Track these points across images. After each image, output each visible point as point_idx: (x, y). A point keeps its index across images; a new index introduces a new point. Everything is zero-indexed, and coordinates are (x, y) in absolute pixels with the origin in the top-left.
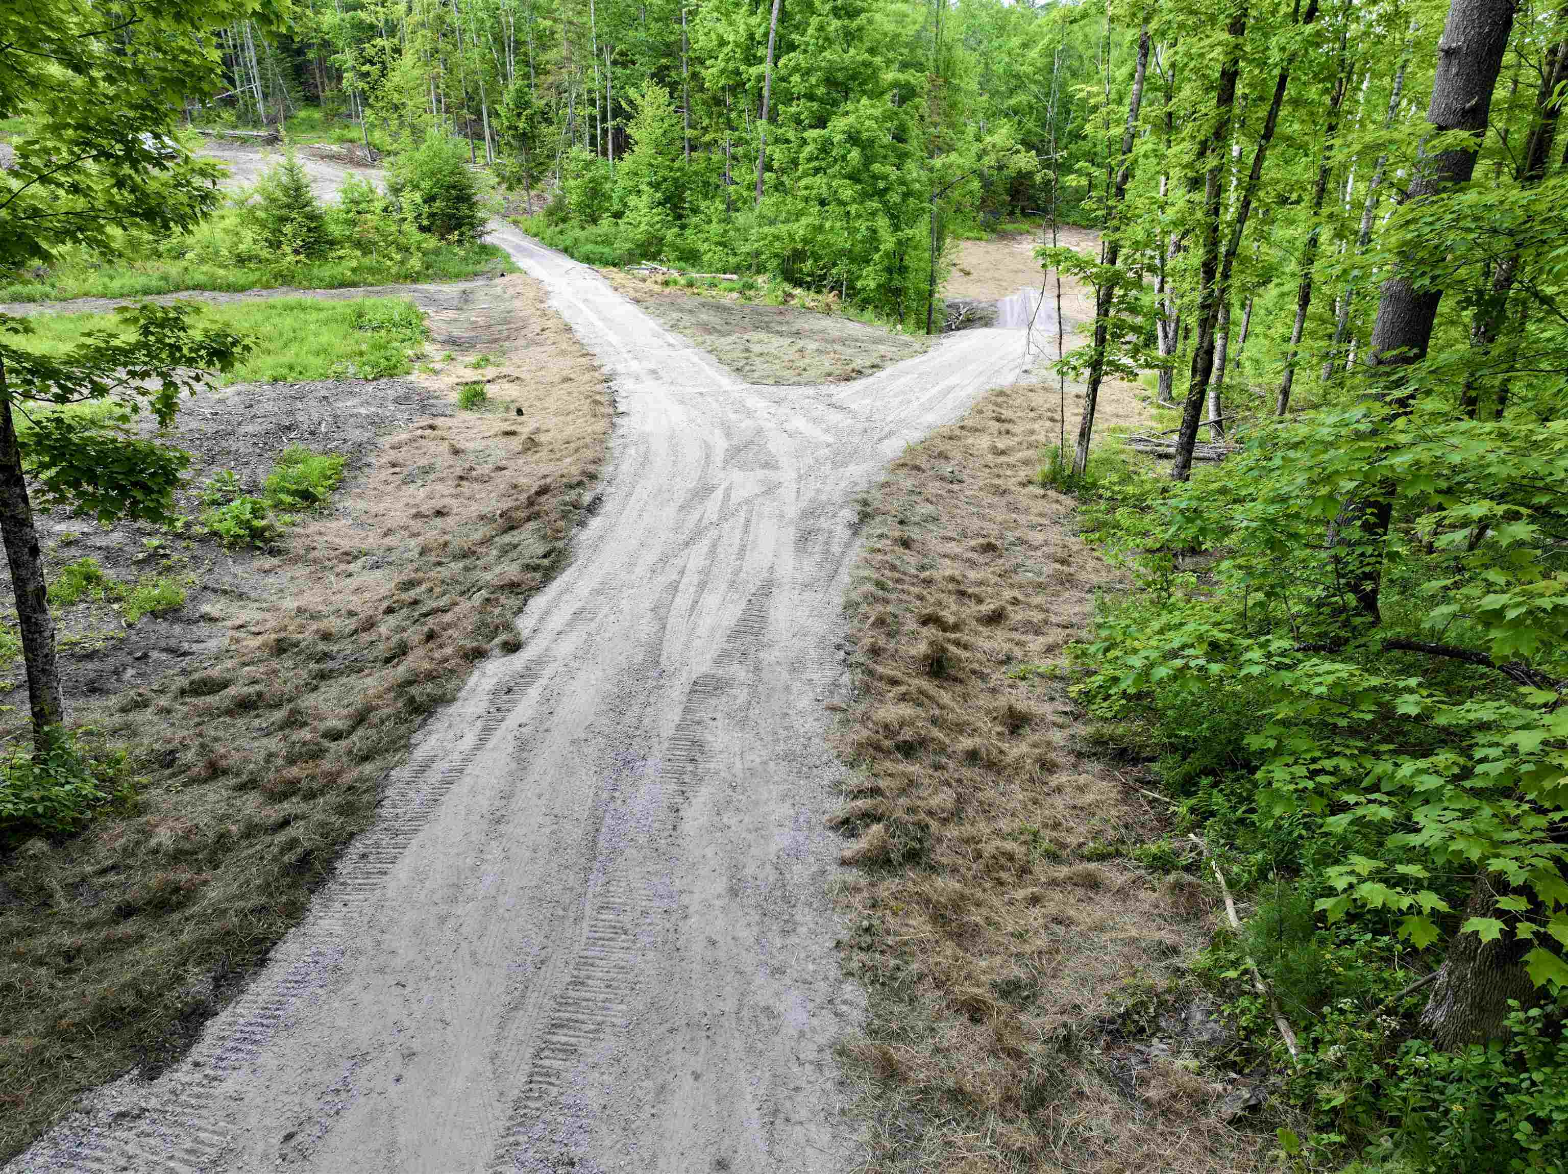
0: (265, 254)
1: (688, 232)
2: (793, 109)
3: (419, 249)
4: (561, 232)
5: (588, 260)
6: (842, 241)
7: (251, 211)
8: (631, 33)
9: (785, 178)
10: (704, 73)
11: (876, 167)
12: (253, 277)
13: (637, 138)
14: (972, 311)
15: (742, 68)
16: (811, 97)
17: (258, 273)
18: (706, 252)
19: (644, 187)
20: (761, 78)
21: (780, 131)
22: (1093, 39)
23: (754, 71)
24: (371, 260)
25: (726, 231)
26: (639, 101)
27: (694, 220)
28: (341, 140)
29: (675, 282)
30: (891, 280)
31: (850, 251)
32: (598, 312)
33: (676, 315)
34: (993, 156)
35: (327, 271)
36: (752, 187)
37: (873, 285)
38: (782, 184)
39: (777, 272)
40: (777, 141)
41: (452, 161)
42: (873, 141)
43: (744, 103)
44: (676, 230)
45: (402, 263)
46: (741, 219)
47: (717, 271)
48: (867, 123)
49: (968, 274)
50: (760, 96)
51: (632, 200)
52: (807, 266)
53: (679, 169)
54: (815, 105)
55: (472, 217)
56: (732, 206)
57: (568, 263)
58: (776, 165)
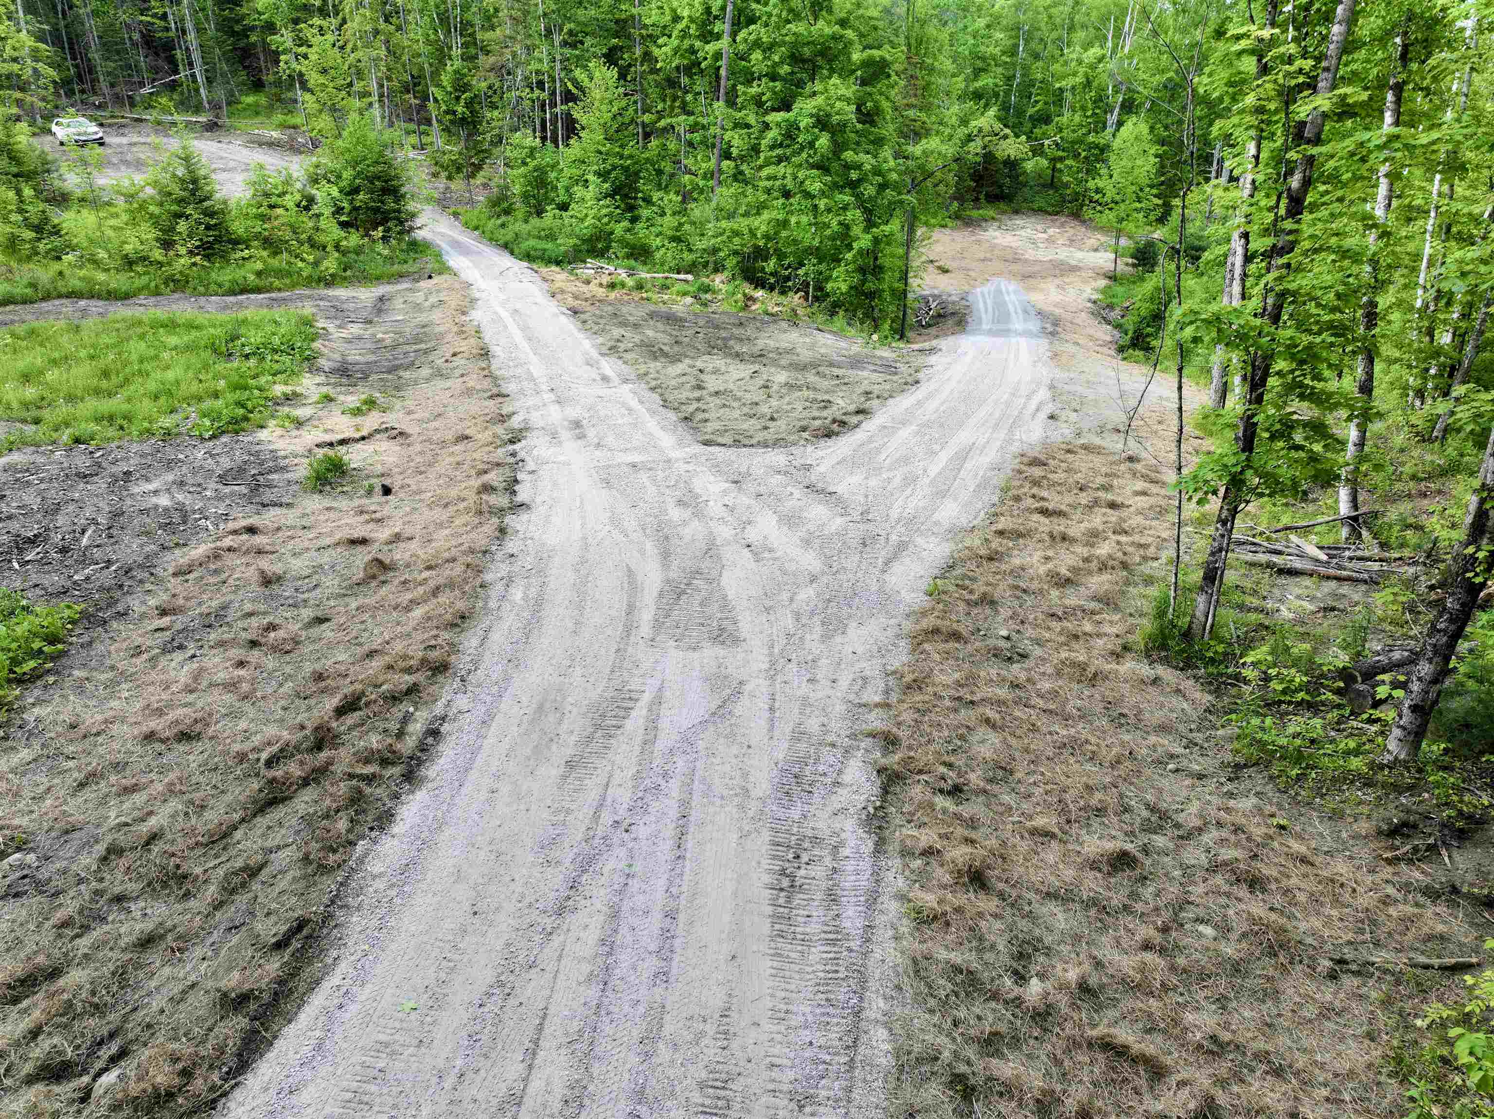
0: (157, 254)
1: (640, 225)
2: (754, 90)
3: (337, 247)
4: (503, 225)
5: (528, 257)
6: (810, 238)
7: (142, 207)
8: (580, 12)
9: (744, 167)
10: (656, 52)
11: (848, 155)
12: (139, 282)
13: (584, 122)
14: (943, 304)
15: (698, 44)
16: (773, 78)
17: (147, 278)
18: (658, 248)
19: (591, 177)
20: (718, 56)
21: (739, 115)
22: (1058, 21)
23: (711, 48)
24: (280, 262)
25: (681, 225)
26: (586, 83)
27: (645, 212)
28: (284, 126)
29: (623, 285)
30: (864, 282)
31: (818, 249)
32: (524, 329)
33: (617, 332)
34: (979, 142)
35: (226, 275)
36: (709, 175)
37: (844, 288)
38: (741, 173)
39: (737, 271)
40: (737, 125)
41: (377, 149)
42: (845, 126)
43: (701, 85)
44: (625, 224)
45: (316, 264)
46: (697, 211)
47: (671, 270)
48: (838, 104)
49: (947, 271)
50: (718, 78)
51: (578, 191)
52: (771, 265)
53: (631, 157)
54: (778, 85)
55: (399, 211)
56: (686, 197)
57: (506, 261)
58: (735, 152)
